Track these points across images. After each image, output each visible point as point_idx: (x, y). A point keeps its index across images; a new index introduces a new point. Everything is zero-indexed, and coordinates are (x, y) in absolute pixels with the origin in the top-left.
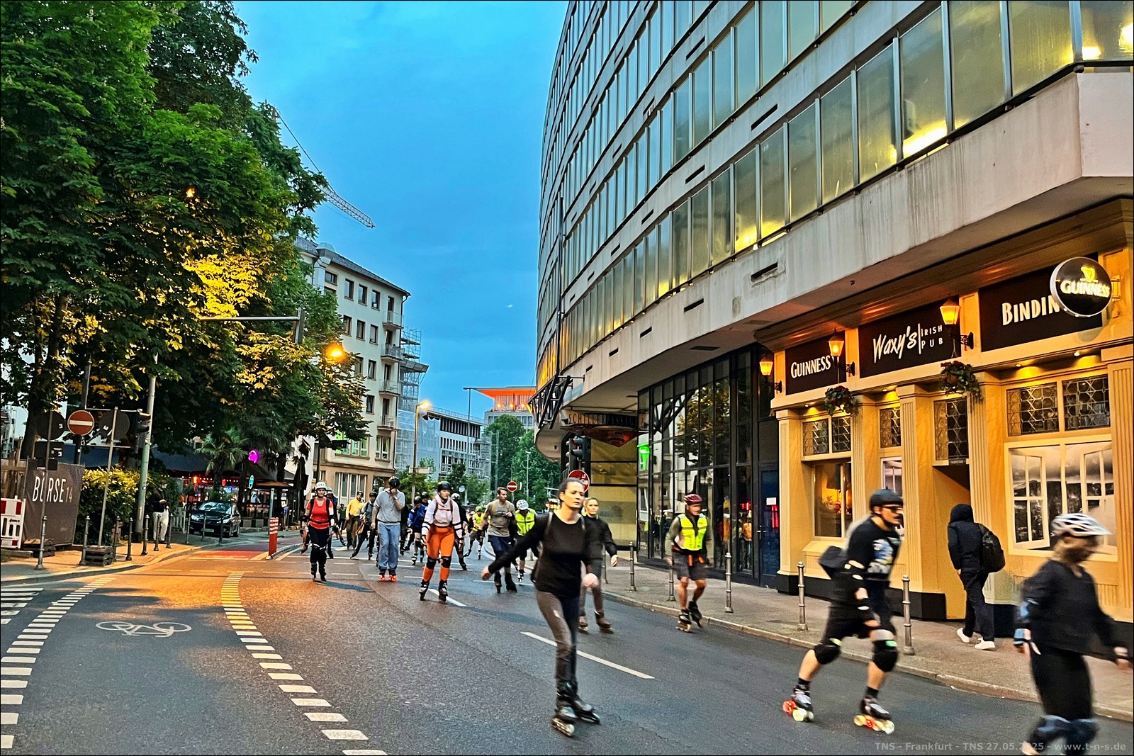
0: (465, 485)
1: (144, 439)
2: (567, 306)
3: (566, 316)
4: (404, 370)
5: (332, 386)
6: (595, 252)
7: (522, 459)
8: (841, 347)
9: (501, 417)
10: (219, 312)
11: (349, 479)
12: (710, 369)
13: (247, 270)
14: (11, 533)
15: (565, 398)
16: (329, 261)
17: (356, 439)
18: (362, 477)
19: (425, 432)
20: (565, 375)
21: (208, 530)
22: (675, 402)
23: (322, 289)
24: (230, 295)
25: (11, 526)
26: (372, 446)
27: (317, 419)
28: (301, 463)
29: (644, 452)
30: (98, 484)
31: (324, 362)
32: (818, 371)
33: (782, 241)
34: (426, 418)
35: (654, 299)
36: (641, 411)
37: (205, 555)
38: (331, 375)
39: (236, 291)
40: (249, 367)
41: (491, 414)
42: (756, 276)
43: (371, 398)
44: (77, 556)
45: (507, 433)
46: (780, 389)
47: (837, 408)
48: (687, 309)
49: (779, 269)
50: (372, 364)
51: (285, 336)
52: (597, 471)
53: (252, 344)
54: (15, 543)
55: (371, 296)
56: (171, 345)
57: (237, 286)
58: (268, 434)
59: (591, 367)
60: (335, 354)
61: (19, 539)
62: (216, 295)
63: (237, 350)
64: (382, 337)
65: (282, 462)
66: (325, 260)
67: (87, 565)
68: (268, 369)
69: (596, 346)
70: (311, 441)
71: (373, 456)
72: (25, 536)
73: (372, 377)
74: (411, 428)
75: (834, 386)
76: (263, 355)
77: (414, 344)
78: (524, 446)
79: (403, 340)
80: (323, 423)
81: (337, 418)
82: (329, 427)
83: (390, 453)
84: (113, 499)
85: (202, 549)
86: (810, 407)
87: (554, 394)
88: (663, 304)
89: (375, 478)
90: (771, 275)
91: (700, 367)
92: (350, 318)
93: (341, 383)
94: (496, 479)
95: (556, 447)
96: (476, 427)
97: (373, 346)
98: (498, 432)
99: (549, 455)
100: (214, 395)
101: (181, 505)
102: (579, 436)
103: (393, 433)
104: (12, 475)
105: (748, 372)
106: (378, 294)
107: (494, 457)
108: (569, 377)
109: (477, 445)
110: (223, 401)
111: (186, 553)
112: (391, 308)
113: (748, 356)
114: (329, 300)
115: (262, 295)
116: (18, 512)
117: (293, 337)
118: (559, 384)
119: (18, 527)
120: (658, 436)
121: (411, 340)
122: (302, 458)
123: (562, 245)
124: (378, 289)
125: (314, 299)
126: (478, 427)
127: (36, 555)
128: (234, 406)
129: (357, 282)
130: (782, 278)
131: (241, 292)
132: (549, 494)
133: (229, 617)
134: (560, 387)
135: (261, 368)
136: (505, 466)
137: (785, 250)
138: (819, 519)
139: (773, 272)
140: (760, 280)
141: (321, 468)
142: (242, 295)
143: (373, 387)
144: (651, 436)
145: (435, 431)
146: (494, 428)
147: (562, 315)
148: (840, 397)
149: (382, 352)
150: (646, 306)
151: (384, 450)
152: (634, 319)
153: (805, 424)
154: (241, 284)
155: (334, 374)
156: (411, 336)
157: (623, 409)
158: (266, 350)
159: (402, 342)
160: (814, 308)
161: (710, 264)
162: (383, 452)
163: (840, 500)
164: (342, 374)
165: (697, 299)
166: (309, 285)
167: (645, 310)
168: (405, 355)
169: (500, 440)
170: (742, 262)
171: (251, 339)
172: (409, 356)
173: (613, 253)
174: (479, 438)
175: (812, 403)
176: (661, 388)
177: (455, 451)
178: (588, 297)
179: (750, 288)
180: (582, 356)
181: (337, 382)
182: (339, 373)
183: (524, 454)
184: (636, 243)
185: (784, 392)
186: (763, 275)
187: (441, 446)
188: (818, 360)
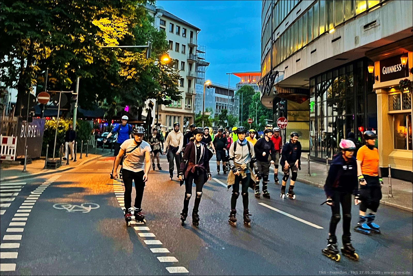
0: (227, 120)
1: (74, 105)
2: (276, 37)
3: (275, 42)
4: (198, 65)
5: (164, 75)
6: (288, 13)
7: (254, 106)
8: (407, 60)
9: (244, 86)
10: (110, 43)
11: (172, 118)
12: (344, 69)
13: (123, 22)
14: (10, 153)
15: (275, 81)
16: (162, 14)
17: (176, 100)
18: (179, 117)
19: (208, 94)
20: (275, 70)
21: (106, 146)
22: (327, 82)
23: (159, 28)
24: (115, 34)
25: (10, 150)
26: (183, 103)
27: (157, 91)
28: (149, 111)
29: (312, 108)
30: (52, 127)
31: (160, 63)
32: (396, 71)
33: (378, 10)
34: (208, 87)
35: (317, 36)
36: (311, 87)
37: (104, 160)
38: (163, 70)
39: (117, 32)
40: (125, 68)
41: (239, 85)
42: (366, 27)
43: (182, 80)
44: (42, 163)
45: (246, 93)
46: (377, 79)
47: (405, 89)
48: (333, 41)
49: (377, 23)
50: (183, 63)
51: (142, 53)
52: (290, 115)
53: (125, 57)
54: (12, 158)
55: (182, 31)
56: (87, 62)
57: (118, 29)
58: (133, 99)
59: (287, 67)
60: (165, 59)
61: (14, 156)
62: (108, 34)
63: (118, 60)
64: (188, 50)
65: (141, 111)
66: (160, 14)
67: (47, 168)
68: (133, 69)
69: (290, 57)
70: (154, 101)
71: (183, 107)
72: (17, 154)
73: (183, 69)
74: (202, 92)
75: (403, 79)
76: (131, 63)
77: (203, 52)
78: (255, 100)
79: (198, 51)
80: (160, 93)
81: (166, 90)
82: (163, 95)
83: (191, 105)
84: (59, 134)
85: (103, 156)
86: (392, 88)
87: (270, 79)
88: (322, 39)
89: (185, 117)
90: (373, 26)
91: (339, 68)
92: (172, 42)
93: (168, 73)
94: (242, 116)
95: (270, 102)
96: (232, 91)
97: (183, 55)
98: (242, 94)
99: (267, 106)
100: (108, 82)
101: (92, 134)
102: (282, 101)
103: (193, 96)
104: (10, 125)
105: (362, 69)
106: (185, 30)
107: (240, 105)
108: (277, 71)
109: (233, 100)
110: (112, 84)
111: (95, 159)
112: (191, 36)
113: (362, 63)
114: (162, 34)
115: (130, 34)
116: (14, 143)
117: (146, 53)
118: (272, 75)
119: (14, 150)
120: (319, 98)
121: (201, 51)
122: (150, 109)
123: (273, 8)
124: (185, 28)
125: (155, 34)
126: (233, 91)
127: (23, 163)
128: (117, 87)
129: (175, 24)
130: (378, 28)
131: (120, 33)
133: (118, 199)
134: (273, 76)
135: (130, 69)
136: (246, 109)
137: (380, 14)
138: (396, 141)
139: (374, 25)
140: (368, 29)
141: (159, 113)
142: (120, 34)
143: (184, 75)
144: (316, 99)
145: (213, 94)
146: (240, 91)
147: (273, 42)
148: (406, 84)
149: (188, 58)
150: (314, 39)
151: (189, 104)
152: (307, 45)
153: (389, 96)
154: (120, 29)
155: (165, 69)
156: (201, 49)
157: (303, 86)
158: (132, 60)
159: (197, 52)
160: (394, 41)
161: (344, 20)
162: (188, 105)
163: (406, 132)
164: (169, 69)
165: (338, 36)
166: (152, 27)
167: (313, 41)
168: (199, 58)
169: (243, 97)
170: (359, 20)
171: (125, 54)
172: (200, 59)
173: (297, 13)
174: (233, 96)
175: (393, 86)
176: (321, 76)
177: (222, 103)
178: (285, 34)
179: (363, 32)
180: (283, 62)
181: (166, 73)
182: (168, 68)
183: (255, 104)
184: (308, 9)
185: (379, 81)
186: (369, 26)
187: (216, 101)
188: (395, 66)
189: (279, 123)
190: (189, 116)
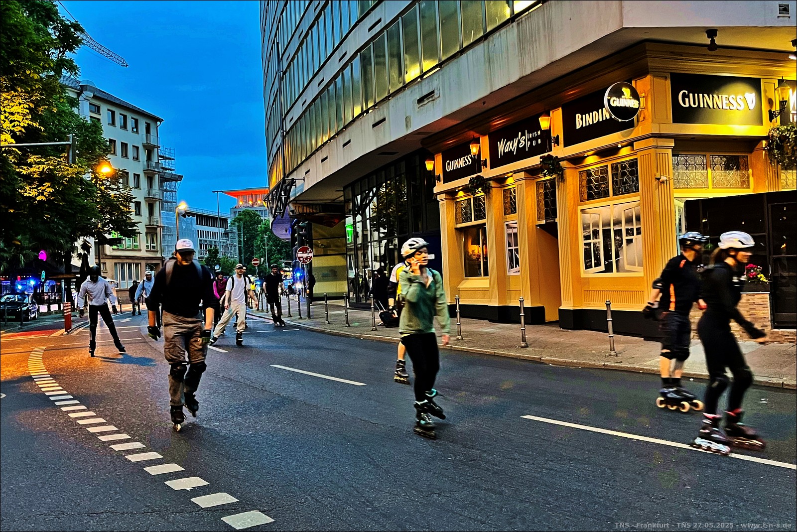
0: (220, 264)
2: (288, 126)
3: (287, 133)
4: (163, 180)
5: (105, 196)
6: (306, 84)
7: (261, 242)
8: (478, 148)
9: (243, 212)
11: (126, 267)
12: (393, 168)
13: (20, 104)
15: (291, 194)
16: (92, 95)
17: (129, 237)
18: (137, 265)
19: (184, 227)
20: (290, 178)
21: (10, 317)
22: (369, 193)
23: (88, 119)
26: (143, 241)
27: (94, 223)
28: (84, 258)
29: (349, 229)
31: (96, 178)
32: (464, 166)
33: (437, 74)
34: (184, 216)
35: (351, 119)
36: (347, 201)
37: (9, 337)
38: (103, 188)
39: (11, 122)
40: (30, 184)
41: (235, 210)
42: (420, 101)
43: (138, 204)
45: (248, 222)
46: (439, 179)
47: (477, 191)
48: (374, 126)
49: (436, 95)
50: (136, 177)
51: (60, 158)
52: (317, 246)
53: (30, 165)
55: (130, 123)
57: (12, 116)
58: (54, 238)
59: (309, 171)
60: (105, 170)
63: (18, 170)
64: (143, 155)
65: (69, 258)
66: (88, 94)
68: (47, 184)
69: (311, 155)
70: (91, 241)
71: (144, 248)
73: (137, 186)
74: (173, 224)
75: (474, 176)
76: (41, 173)
77: (170, 159)
78: (262, 232)
79: (161, 156)
80: (100, 226)
81: (111, 221)
82: (106, 229)
83: (157, 245)
85: (7, 332)
86: (459, 191)
87: (283, 192)
88: (357, 123)
89: (147, 265)
90: (431, 99)
91: (386, 168)
92: (115, 141)
93: (112, 193)
94: (243, 256)
95: (287, 231)
96: (224, 221)
97: (136, 162)
98: (242, 224)
99: (282, 237)
100: (2, 208)
102: (303, 222)
103: (158, 229)
105: (418, 168)
106: (136, 121)
107: (240, 242)
108: (293, 179)
109: (226, 234)
110: (11, 211)
112: (148, 131)
113: (417, 157)
114: (96, 126)
115: (36, 125)
117: (67, 158)
118: (286, 185)
120: (359, 218)
121: (167, 156)
122: (85, 254)
123: (281, 79)
124: (136, 117)
125: (82, 127)
126: (226, 220)
129: (118, 112)
130: (438, 101)
131: (16, 123)
132: (283, 265)
133: (38, 383)
134: (286, 187)
135: (41, 184)
136: (249, 247)
137: (439, 80)
138: (467, 266)
139: (432, 97)
140: (423, 103)
141: (102, 261)
142: (17, 125)
143: (139, 195)
144: (354, 218)
145: (192, 226)
146: (238, 220)
147: (285, 132)
148: (478, 183)
149: (144, 168)
150: (346, 124)
151: (152, 243)
152: (338, 134)
153: (456, 203)
154: (15, 116)
155: (105, 186)
156: (167, 153)
157: (334, 200)
158: (44, 169)
159: (160, 158)
160: (460, 122)
161: (389, 92)
162: (152, 245)
163: (479, 252)
164: (112, 186)
165: (381, 118)
166: (76, 115)
167: (346, 127)
168: (163, 168)
169: (243, 229)
170: (410, 90)
171: (29, 161)
172: (167, 169)
173: (319, 85)
174: (227, 228)
175: (460, 188)
176: (359, 183)
177: (210, 239)
178: (303, 119)
179: (417, 109)
180: (302, 163)
181: (108, 193)
182: (110, 185)
183: (262, 238)
184: (336, 77)
185: (442, 182)
186: (425, 100)
187: (199, 237)
188: (463, 158)
189: (299, 255)
190: (154, 262)
